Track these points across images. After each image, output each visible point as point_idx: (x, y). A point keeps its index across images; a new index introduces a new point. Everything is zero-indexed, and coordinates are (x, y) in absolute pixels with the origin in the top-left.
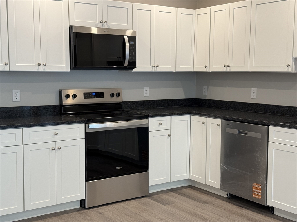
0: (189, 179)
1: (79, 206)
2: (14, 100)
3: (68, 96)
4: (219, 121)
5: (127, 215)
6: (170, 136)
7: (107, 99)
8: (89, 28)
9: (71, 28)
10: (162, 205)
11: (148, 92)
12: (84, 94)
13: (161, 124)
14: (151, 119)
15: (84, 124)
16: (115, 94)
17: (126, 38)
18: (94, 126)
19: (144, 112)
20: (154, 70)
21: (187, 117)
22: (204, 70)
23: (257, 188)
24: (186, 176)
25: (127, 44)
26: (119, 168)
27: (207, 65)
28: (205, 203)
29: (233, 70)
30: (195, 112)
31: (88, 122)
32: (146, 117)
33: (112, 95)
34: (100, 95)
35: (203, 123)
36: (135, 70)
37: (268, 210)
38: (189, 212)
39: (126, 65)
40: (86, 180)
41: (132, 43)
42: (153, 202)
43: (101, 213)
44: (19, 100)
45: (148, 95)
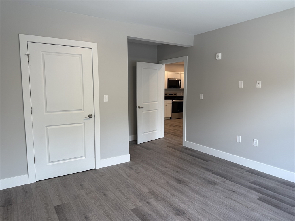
12: (169, 94)
17: (179, 80)
18: (173, 101)
33: (174, 94)
34: (172, 94)
36: (181, 88)
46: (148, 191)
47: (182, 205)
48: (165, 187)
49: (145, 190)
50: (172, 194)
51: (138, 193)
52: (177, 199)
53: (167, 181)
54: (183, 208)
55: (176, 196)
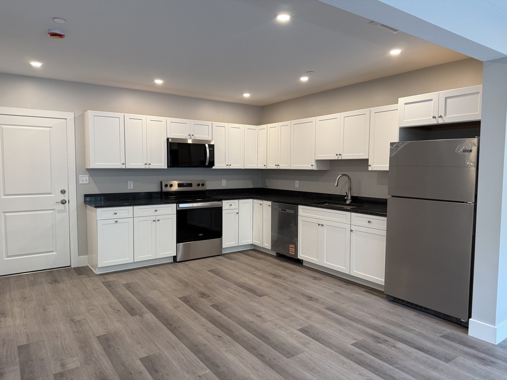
0: (252, 244)
1: (173, 261)
2: (129, 188)
3: (166, 186)
4: (270, 203)
5: (204, 266)
6: (237, 213)
7: (194, 188)
8: (186, 140)
9: (168, 139)
10: (230, 260)
11: (225, 183)
12: (178, 184)
13: (231, 205)
14: (224, 202)
15: (175, 204)
16: (201, 184)
17: (207, 145)
18: (183, 206)
19: (221, 197)
20: (228, 167)
21: (251, 200)
22: (264, 168)
23: (292, 247)
24: (250, 242)
25: (208, 150)
26: (201, 235)
27: (266, 164)
28: (260, 259)
29: (281, 168)
30: (255, 197)
31: (178, 203)
32: (221, 200)
33: (199, 185)
34: (190, 185)
35: (260, 204)
36: (214, 167)
37: (299, 262)
38: (247, 264)
39: (207, 164)
40: (177, 243)
41: (212, 149)
42: (225, 258)
43: (187, 265)
44: (132, 188)
45: (225, 185)
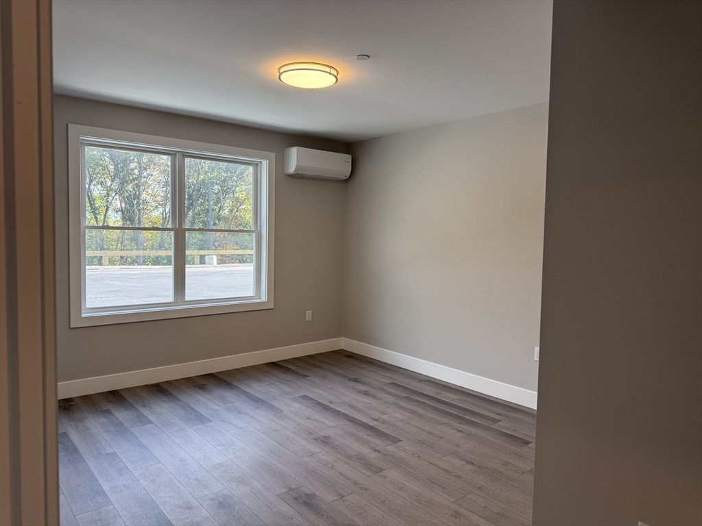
46: (385, 473)
47: (316, 450)
48: (348, 482)
49: (392, 474)
50: (332, 467)
51: (404, 467)
52: (322, 460)
53: (344, 500)
54: (316, 445)
55: (324, 465)
